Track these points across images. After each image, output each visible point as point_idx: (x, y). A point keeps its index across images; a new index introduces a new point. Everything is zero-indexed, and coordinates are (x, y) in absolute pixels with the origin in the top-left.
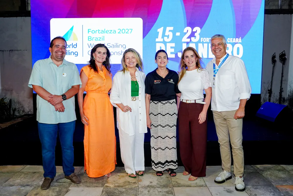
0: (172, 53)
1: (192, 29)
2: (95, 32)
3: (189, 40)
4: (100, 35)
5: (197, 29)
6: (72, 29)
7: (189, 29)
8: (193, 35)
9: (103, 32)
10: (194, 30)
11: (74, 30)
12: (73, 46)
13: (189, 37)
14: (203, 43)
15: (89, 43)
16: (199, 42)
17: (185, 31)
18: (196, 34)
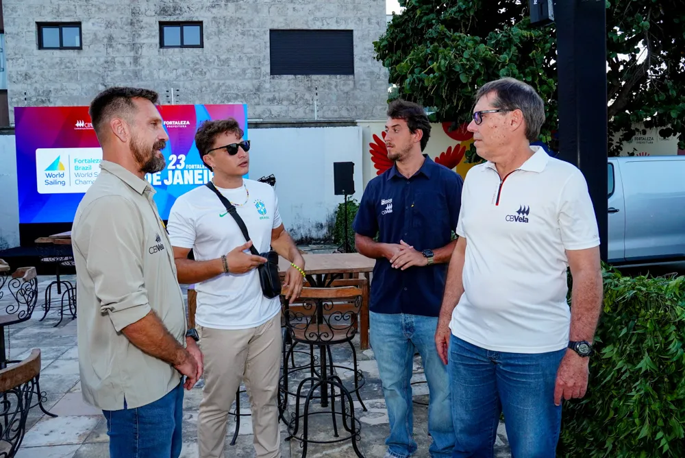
0: (158, 180)
1: (177, 157)
2: (82, 161)
3: (174, 167)
4: (86, 165)
5: (182, 157)
6: (58, 158)
7: (174, 157)
8: (178, 162)
9: (89, 161)
10: (179, 158)
11: (60, 160)
12: (60, 176)
13: (175, 165)
14: (188, 170)
15: (76, 172)
16: (185, 169)
17: (170, 159)
18: (181, 162)
